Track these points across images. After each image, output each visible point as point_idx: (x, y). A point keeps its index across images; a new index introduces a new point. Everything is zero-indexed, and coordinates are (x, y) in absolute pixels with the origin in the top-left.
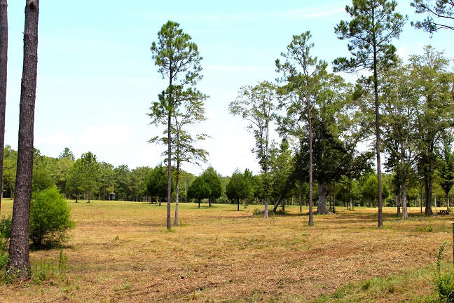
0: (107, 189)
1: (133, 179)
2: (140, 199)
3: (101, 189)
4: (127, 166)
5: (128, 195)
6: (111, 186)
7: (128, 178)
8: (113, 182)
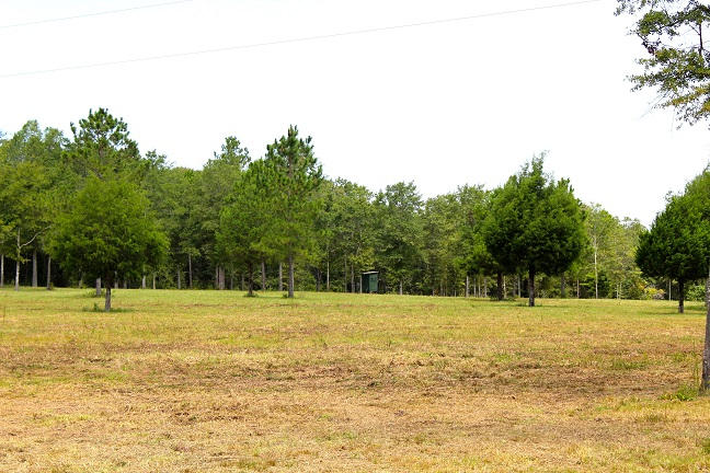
0: (352, 258)
1: (431, 228)
2: (452, 290)
3: (335, 256)
4: (412, 188)
5: (417, 277)
6: (365, 247)
7: (417, 225)
8: (371, 236)
